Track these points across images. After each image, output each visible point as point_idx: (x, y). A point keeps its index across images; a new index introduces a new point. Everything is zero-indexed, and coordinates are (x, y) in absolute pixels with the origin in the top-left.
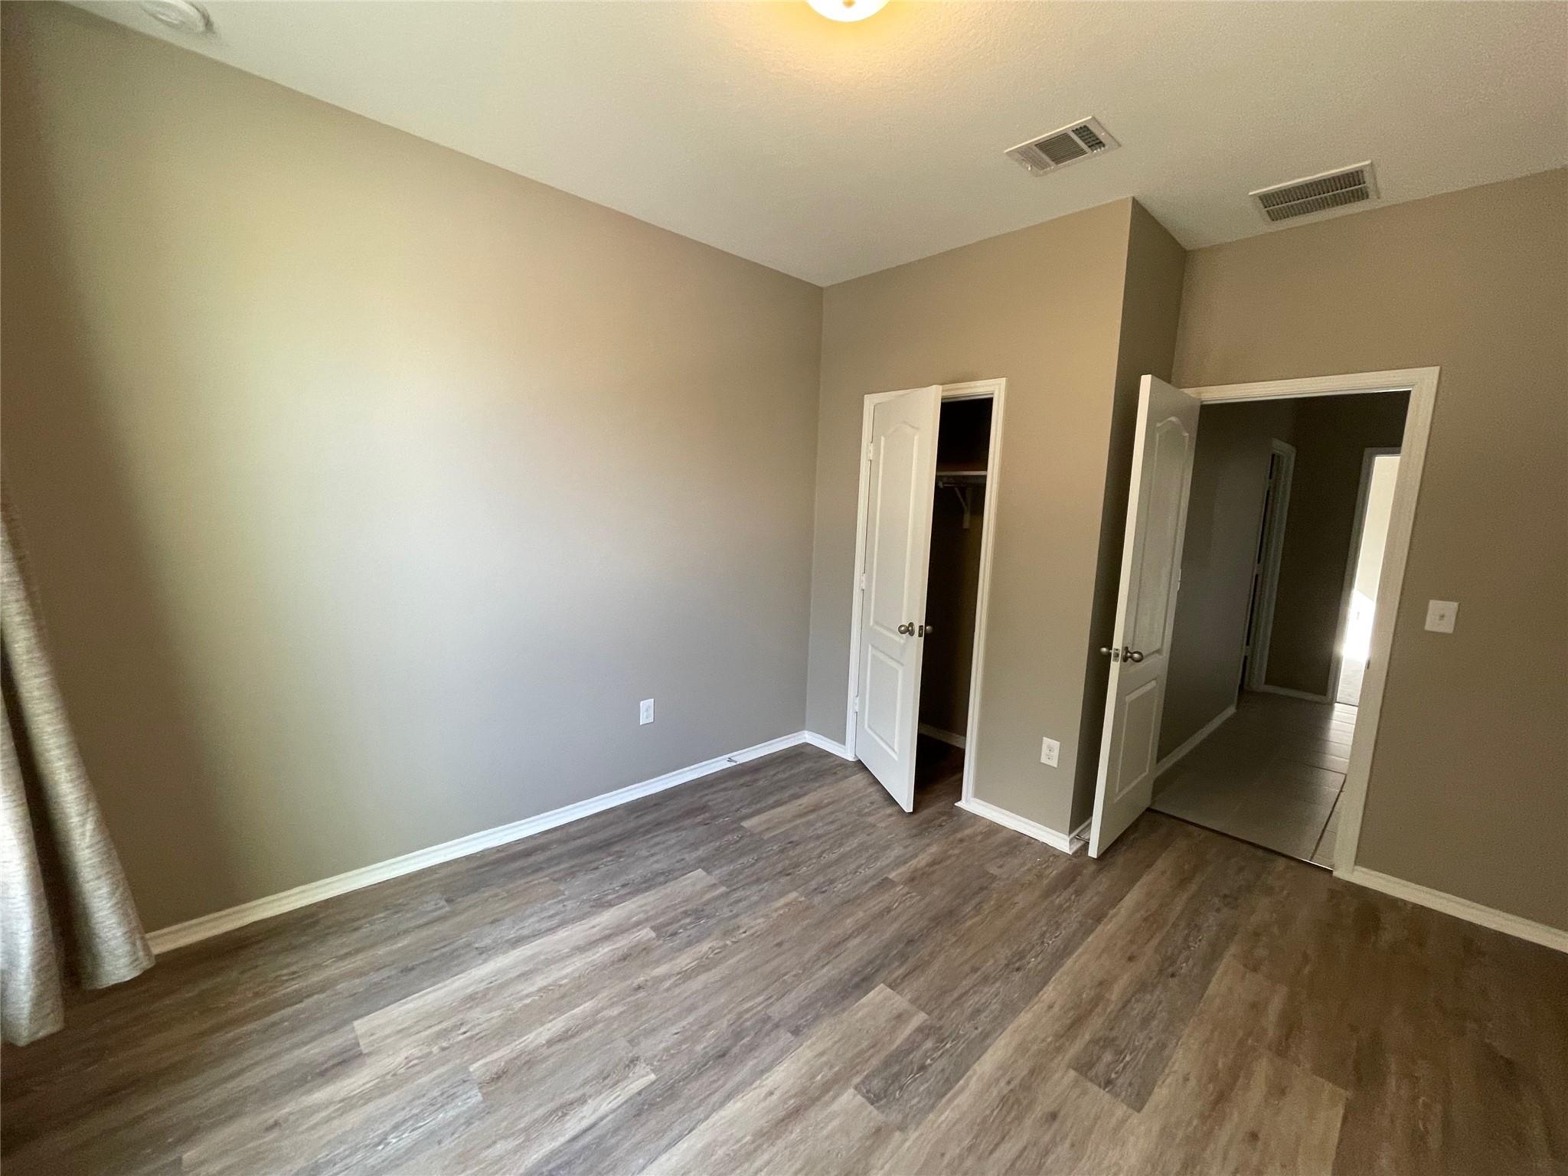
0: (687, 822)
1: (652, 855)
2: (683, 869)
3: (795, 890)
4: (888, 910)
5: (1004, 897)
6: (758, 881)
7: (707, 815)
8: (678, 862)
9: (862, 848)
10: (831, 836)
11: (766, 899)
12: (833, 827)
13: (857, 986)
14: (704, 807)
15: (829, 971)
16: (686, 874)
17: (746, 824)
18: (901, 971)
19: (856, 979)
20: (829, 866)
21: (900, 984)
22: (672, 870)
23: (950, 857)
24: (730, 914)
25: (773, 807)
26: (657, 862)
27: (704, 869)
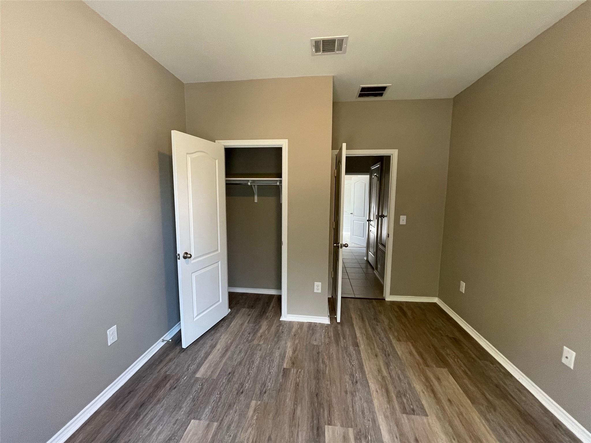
0: (161, 393)
1: (154, 430)
2: (182, 426)
3: (252, 399)
4: (297, 384)
5: (327, 352)
6: (230, 406)
7: (171, 381)
8: (174, 424)
9: (263, 359)
10: (245, 360)
11: (243, 415)
12: (242, 354)
13: (318, 435)
14: (166, 377)
15: (302, 435)
16: (187, 428)
17: (198, 375)
18: (326, 413)
19: (315, 432)
20: (256, 376)
21: (331, 419)
22: (175, 432)
23: (297, 345)
24: (231, 438)
25: (206, 357)
26: (159, 433)
27: (194, 418)
